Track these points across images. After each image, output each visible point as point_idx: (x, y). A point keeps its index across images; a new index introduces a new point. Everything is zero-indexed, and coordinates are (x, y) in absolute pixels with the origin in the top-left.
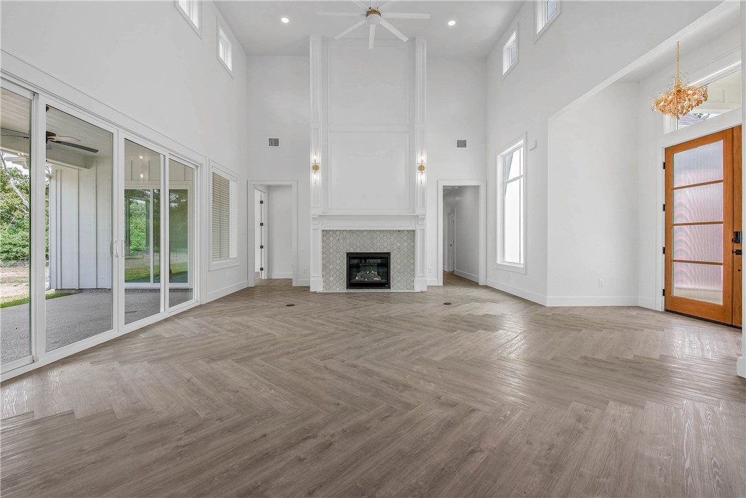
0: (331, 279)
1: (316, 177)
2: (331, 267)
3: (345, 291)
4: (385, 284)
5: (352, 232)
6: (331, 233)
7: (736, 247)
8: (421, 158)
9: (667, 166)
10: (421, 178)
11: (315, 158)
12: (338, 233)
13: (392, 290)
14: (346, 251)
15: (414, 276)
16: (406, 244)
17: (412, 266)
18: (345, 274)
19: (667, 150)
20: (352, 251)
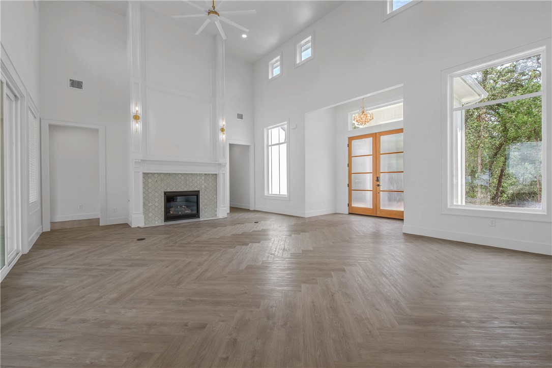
0: (150, 215)
1: (137, 126)
2: (150, 205)
3: (163, 223)
4: (196, 215)
5: (169, 174)
6: (149, 175)
7: (378, 183)
8: (222, 123)
9: (349, 146)
10: (222, 137)
11: (136, 109)
12: (156, 176)
13: (202, 219)
14: (163, 190)
15: (216, 207)
16: (211, 184)
17: (215, 200)
18: (163, 210)
19: (349, 138)
20: (169, 190)
